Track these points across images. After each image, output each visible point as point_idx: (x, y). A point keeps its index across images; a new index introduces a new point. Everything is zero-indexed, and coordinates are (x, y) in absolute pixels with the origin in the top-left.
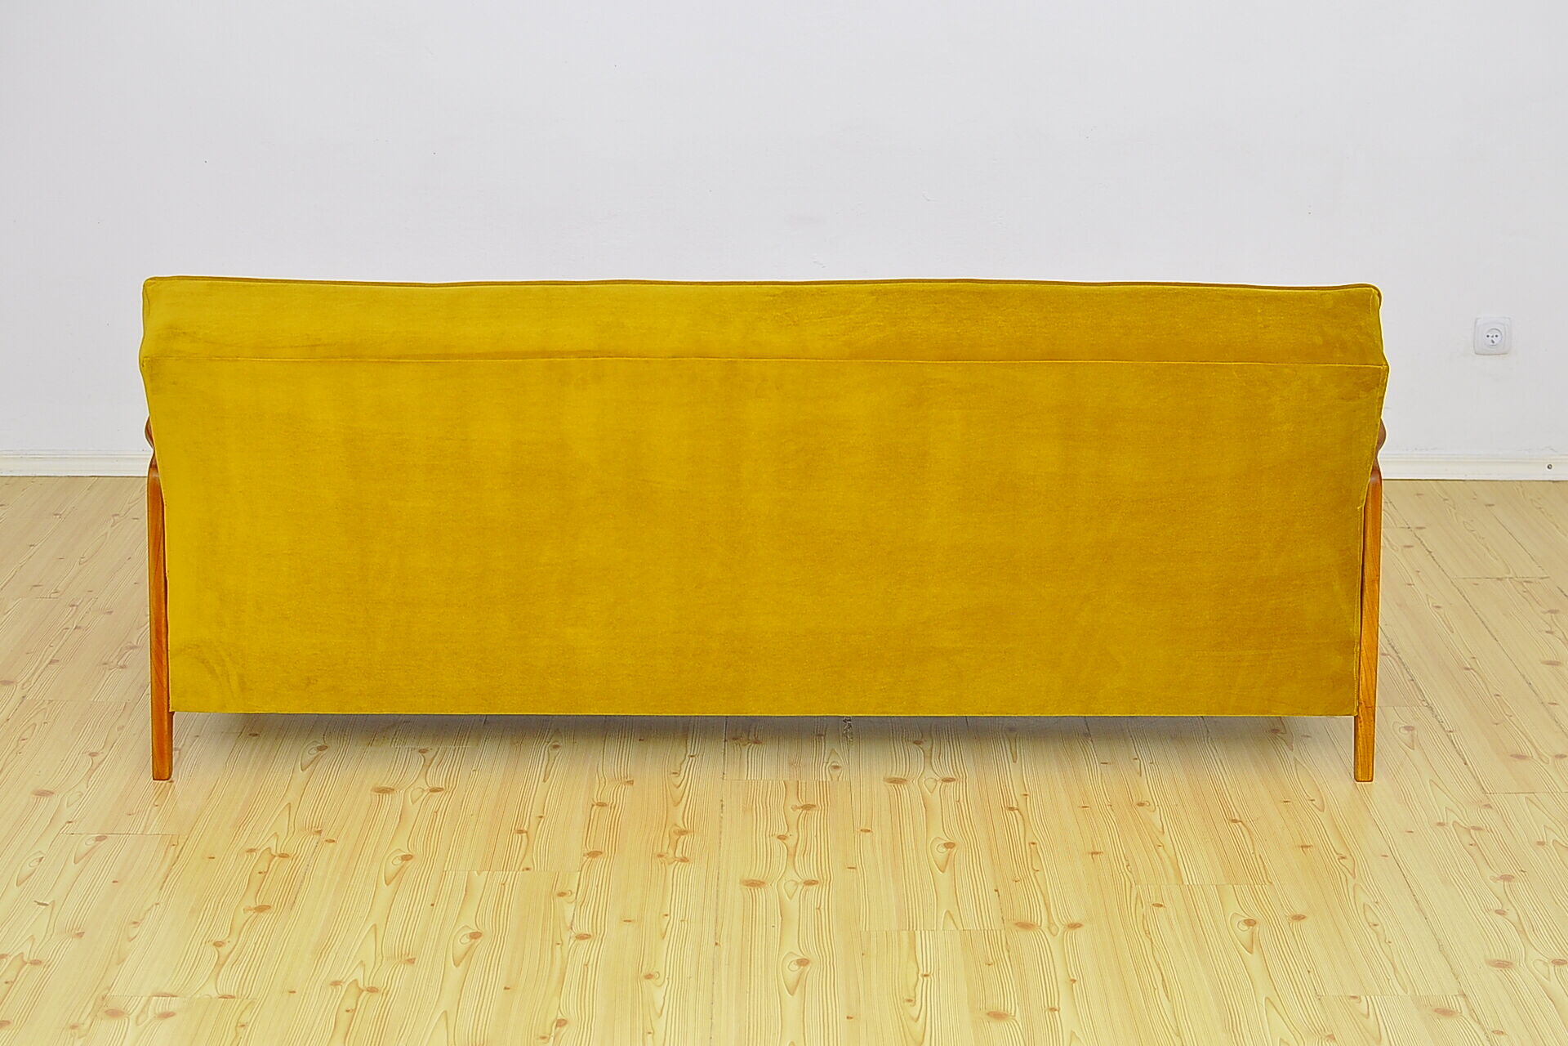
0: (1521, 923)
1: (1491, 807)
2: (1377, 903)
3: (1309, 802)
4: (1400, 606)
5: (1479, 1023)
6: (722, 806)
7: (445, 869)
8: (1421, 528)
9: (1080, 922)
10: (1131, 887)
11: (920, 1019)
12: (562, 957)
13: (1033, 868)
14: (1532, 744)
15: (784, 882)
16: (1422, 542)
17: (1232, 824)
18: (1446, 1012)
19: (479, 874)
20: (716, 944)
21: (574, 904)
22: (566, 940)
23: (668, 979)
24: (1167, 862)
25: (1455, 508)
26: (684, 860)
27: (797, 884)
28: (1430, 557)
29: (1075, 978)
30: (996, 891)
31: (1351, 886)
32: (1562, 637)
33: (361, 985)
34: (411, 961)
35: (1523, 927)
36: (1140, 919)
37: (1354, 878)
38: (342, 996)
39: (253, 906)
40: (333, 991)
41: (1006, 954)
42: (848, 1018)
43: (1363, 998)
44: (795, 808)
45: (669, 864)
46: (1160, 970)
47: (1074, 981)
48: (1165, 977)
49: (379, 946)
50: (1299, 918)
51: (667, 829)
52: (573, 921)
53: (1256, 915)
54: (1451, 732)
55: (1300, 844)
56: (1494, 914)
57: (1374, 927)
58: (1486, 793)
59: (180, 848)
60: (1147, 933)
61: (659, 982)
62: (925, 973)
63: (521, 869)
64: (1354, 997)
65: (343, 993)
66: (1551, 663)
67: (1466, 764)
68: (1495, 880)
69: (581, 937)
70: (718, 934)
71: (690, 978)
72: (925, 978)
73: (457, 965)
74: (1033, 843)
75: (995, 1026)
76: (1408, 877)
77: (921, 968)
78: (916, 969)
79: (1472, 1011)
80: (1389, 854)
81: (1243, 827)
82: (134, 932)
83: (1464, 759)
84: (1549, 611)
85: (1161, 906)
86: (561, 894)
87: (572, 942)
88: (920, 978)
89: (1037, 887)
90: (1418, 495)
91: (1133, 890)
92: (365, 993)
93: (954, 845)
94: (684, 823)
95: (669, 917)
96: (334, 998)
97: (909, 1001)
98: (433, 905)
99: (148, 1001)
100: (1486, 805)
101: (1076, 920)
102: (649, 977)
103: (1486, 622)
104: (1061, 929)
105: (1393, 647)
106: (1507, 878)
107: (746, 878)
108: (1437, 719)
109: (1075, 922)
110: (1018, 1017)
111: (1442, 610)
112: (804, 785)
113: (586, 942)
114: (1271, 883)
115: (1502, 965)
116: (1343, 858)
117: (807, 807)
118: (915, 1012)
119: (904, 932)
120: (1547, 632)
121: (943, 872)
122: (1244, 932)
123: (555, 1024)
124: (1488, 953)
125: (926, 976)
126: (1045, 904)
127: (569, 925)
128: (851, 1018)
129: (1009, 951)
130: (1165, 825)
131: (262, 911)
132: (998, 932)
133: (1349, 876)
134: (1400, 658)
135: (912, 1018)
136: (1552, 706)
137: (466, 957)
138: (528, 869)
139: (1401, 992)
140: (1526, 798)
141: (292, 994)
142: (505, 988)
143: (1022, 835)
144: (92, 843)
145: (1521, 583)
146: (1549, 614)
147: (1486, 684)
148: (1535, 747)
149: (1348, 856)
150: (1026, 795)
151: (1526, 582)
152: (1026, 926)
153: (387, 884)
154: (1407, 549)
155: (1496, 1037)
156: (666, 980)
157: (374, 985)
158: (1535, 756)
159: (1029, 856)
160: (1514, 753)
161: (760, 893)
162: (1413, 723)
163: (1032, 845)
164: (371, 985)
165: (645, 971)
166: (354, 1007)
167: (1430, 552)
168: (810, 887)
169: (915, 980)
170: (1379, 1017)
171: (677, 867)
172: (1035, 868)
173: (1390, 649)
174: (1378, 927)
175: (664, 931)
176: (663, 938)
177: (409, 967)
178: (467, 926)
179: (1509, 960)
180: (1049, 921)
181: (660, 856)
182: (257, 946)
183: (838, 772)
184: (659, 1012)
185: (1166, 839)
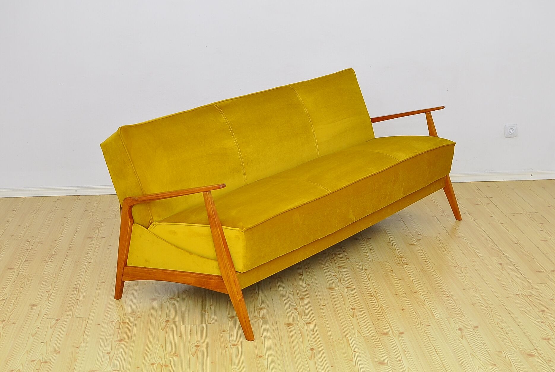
0: (550, 326)
1: (533, 288)
2: (501, 321)
3: (472, 290)
4: (489, 224)
5: (543, 358)
6: (272, 299)
7: (182, 324)
8: (491, 198)
9: (403, 332)
10: (418, 320)
11: (356, 366)
12: (229, 352)
13: (383, 315)
14: (543, 267)
15: (299, 324)
16: (492, 202)
17: (448, 298)
18: (531, 355)
19: (194, 326)
20: (281, 345)
21: (229, 334)
22: (229, 346)
23: (267, 357)
24: (429, 311)
25: (502, 191)
26: (264, 318)
27: (304, 324)
28: (496, 207)
29: (405, 350)
30: (373, 323)
31: (491, 317)
32: (546, 232)
33: (162, 365)
34: (177, 355)
35: (551, 327)
36: (423, 330)
37: (492, 314)
38: (156, 368)
39: (117, 340)
40: (152, 366)
41: (380, 343)
42: (331, 367)
43: (503, 352)
44: (298, 299)
45: (259, 319)
46: (433, 346)
48: (436, 349)
49: (165, 351)
50: (476, 327)
51: (255, 308)
52: (230, 340)
53: (462, 327)
54: (515, 264)
55: (472, 303)
56: (541, 323)
57: (502, 329)
58: (530, 284)
59: (87, 322)
60: (427, 334)
61: (264, 358)
63: (208, 323)
64: (500, 352)
65: (156, 367)
66: (544, 241)
67: (522, 275)
68: (539, 312)
69: (234, 345)
70: (281, 341)
71: (275, 356)
73: (193, 356)
74: (382, 307)
75: (381, 367)
76: (510, 313)
77: (353, 350)
78: (351, 349)
79: (539, 354)
80: (502, 305)
81: (451, 299)
82: (78, 351)
83: (521, 273)
85: (429, 326)
86: (224, 331)
87: (231, 347)
88: (353, 352)
89: (386, 321)
90: (488, 186)
92: (163, 367)
93: (355, 309)
94: (260, 305)
95: (263, 337)
96: (153, 369)
97: (351, 360)
98: (180, 337)
100: (531, 288)
101: (401, 331)
102: (260, 357)
103: (520, 228)
104: (397, 334)
105: (490, 238)
106: (543, 311)
107: (286, 323)
108: (509, 260)
109: (401, 332)
110: (389, 364)
111: (504, 225)
112: (299, 292)
113: (236, 347)
114: (465, 316)
115: (547, 339)
116: (487, 307)
117: (302, 299)
118: (353, 363)
119: (344, 338)
120: (541, 230)
121: (353, 318)
122: (459, 333)
124: (541, 336)
125: (355, 352)
126: (390, 327)
127: (229, 341)
128: (332, 367)
130: (425, 299)
131: (121, 342)
132: (376, 336)
133: (490, 313)
134: (493, 241)
135: (353, 366)
136: (547, 255)
137: (196, 353)
138: (210, 323)
139: (515, 349)
140: (544, 285)
141: (138, 368)
142: (212, 363)
143: (377, 304)
145: (529, 215)
146: (540, 224)
147: (523, 248)
149: (488, 307)
150: (376, 291)
151: (531, 214)
152: (385, 334)
153: (163, 331)
154: (488, 205)
155: (550, 362)
157: (166, 364)
158: (545, 271)
159: (381, 312)
160: (537, 270)
161: (292, 328)
162: (502, 262)
165: (259, 355)
167: (496, 205)
168: (309, 325)
169: (351, 353)
170: (509, 358)
171: (262, 321)
172: (384, 315)
173: (488, 238)
174: (503, 329)
175: (262, 342)
176: (262, 344)
177: (177, 358)
178: (194, 343)
179: (549, 337)
180: (392, 332)
181: (255, 317)
182: (122, 353)
183: (310, 286)
184: (267, 369)
185: (426, 303)
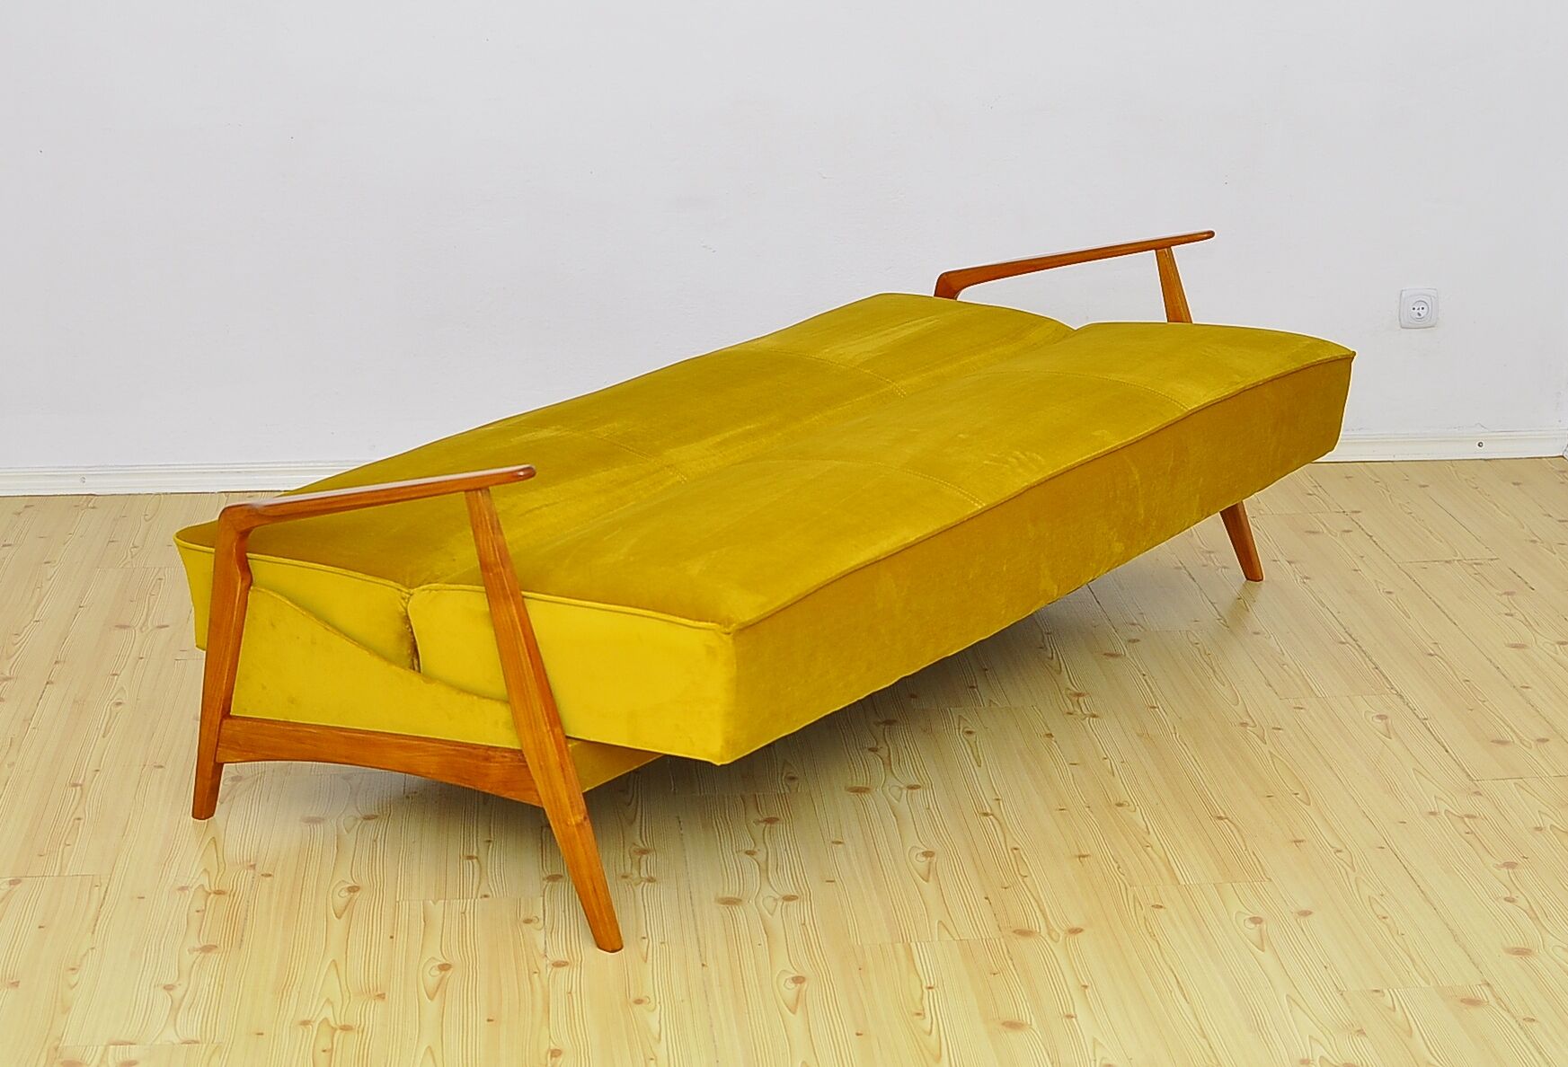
0: (1533, 910)
1: (1481, 794)
2: (1382, 895)
3: (1294, 796)
4: (1349, 592)
5: (1509, 1010)
6: (680, 822)
7: (398, 897)
8: (1357, 511)
9: (1080, 926)
10: (1126, 888)
11: (934, 1031)
12: (542, 987)
13: (1019, 872)
14: (1512, 729)
15: (762, 899)
16: (1360, 526)
17: (1219, 822)
18: (1473, 1002)
19: (434, 903)
20: (703, 965)
21: (543, 930)
22: (542, 967)
23: (660, 1002)
24: (1160, 864)
25: (1389, 491)
26: (651, 879)
27: (775, 900)
28: (1370, 541)
29: (1087, 983)
30: (987, 898)
31: (1352, 880)
32: (1523, 619)
33: (333, 1024)
34: (382, 995)
35: (1536, 914)
36: (1141, 922)
37: (1354, 871)
38: (314, 1036)
39: (198, 946)
40: (303, 1031)
41: (1010, 962)
42: (857, 1034)
43: (1386, 991)
44: (758, 822)
45: (636, 884)
46: (1173, 972)
47: (1086, 987)
48: (1179, 980)
49: (343, 983)
50: (1306, 913)
51: (626, 848)
52: (546, 947)
53: (1261, 912)
54: (1426, 719)
55: (1292, 838)
56: (1504, 901)
57: (1383, 919)
58: (1473, 780)
59: (105, 889)
60: (1152, 936)
61: (651, 1006)
62: (929, 985)
63: (479, 895)
64: (1377, 991)
65: (315, 1032)
66: (1515, 646)
67: (1447, 751)
68: (1498, 867)
69: (558, 965)
70: (703, 955)
71: (683, 1000)
72: (930, 991)
73: (431, 998)
74: (1016, 849)
75: (1012, 1036)
76: (1409, 869)
77: (924, 980)
78: (918, 980)
79: (1498, 998)
80: (1385, 845)
81: (1229, 823)
82: (74, 979)
83: (1444, 747)
84: (1505, 593)
85: (1161, 907)
86: (528, 921)
87: (549, 970)
88: (925, 990)
89: (1027, 892)
90: (1347, 476)
91: (1129, 891)
92: (338, 1030)
93: (933, 853)
94: (643, 841)
95: (647, 939)
97: (918, 1014)
98: (392, 937)
99: (106, 1049)
100: (1475, 793)
101: (1076, 924)
102: (639, 1002)
103: (1442, 607)
104: (1062, 935)
105: (1350, 636)
106: (1510, 865)
107: (720, 896)
108: (1409, 707)
109: (1075, 926)
110: (1035, 1026)
111: (1394, 596)
112: (762, 800)
113: (564, 969)
114: (1270, 880)
115: (1522, 952)
116: (1339, 851)
117: (771, 821)
118: (926, 1024)
119: (898, 944)
120: (1507, 614)
121: (927, 881)
122: (1252, 929)
123: (549, 1055)
124: (1504, 941)
125: (930, 988)
126: (1041, 911)
127: (542, 952)
128: (861, 1034)
129: (1012, 960)
130: (1149, 825)
131: (208, 952)
132: (997, 939)
133: (1348, 869)
134: (1359, 646)
135: (925, 1032)
136: (1524, 690)
137: (440, 989)
138: (487, 895)
139: (1423, 982)
140: (1515, 784)
141: (260, 1036)
142: (489, 1019)
143: (1002, 839)
144: (6, 887)
145: (1471, 565)
146: (1506, 596)
147: (1452, 669)
148: (1514, 732)
149: (1344, 850)
150: (998, 800)
151: (1476, 564)
152: (1024, 932)
153: (339, 918)
154: (1346, 534)
155: (1529, 1023)
156: (658, 1005)
157: (347, 1023)
158: (1516, 741)
159: (1013, 862)
160: (1495, 738)
161: (739, 911)
162: (1385, 712)
163: (1015, 851)
164: (343, 1023)
165: (634, 996)
166: (330, 1046)
167: (1370, 536)
168: (791, 903)
169: (920, 992)
170: (1406, 1010)
171: (645, 888)
172: (1022, 872)
173: (1347, 636)
174: (1387, 919)
175: (645, 955)
176: (646, 961)
177: (380, 1002)
178: (434, 958)
179: (1527, 946)
180: (1048, 927)
181: (625, 876)
182: (212, 988)
183: (794, 783)
184: (657, 1037)
185: (1153, 839)
